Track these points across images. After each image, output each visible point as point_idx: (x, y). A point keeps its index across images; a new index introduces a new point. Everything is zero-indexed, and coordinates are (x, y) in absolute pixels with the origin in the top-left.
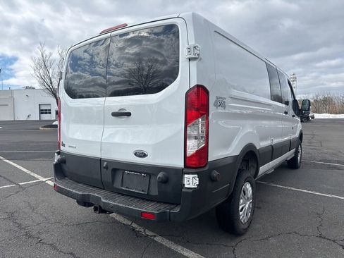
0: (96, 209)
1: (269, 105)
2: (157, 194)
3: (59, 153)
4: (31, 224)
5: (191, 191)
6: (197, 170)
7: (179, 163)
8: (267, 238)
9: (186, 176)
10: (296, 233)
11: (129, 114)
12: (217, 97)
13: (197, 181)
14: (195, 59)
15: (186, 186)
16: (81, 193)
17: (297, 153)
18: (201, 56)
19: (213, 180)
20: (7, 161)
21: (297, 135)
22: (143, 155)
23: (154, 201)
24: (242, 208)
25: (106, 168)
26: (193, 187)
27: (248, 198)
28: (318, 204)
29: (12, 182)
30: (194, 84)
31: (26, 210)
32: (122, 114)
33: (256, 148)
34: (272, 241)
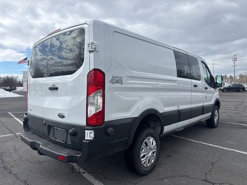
0: (39, 153)
1: (174, 81)
2: (70, 143)
3: (26, 114)
4: (9, 160)
5: (88, 142)
6: (94, 128)
7: (83, 122)
8: (163, 179)
9: (86, 131)
10: (187, 176)
11: (57, 89)
12: (114, 77)
13: (92, 135)
14: (93, 51)
15: (86, 138)
16: (30, 141)
17: (213, 116)
18: (97, 49)
19: (107, 134)
20: (16, 118)
21: (213, 102)
22: (63, 117)
23: (70, 148)
24: (144, 156)
25: (45, 124)
26: (90, 139)
27: (150, 149)
28: (217, 155)
29: (12, 133)
30: (92, 68)
31: (11, 151)
32: (54, 89)
33: (158, 112)
34: (166, 181)
